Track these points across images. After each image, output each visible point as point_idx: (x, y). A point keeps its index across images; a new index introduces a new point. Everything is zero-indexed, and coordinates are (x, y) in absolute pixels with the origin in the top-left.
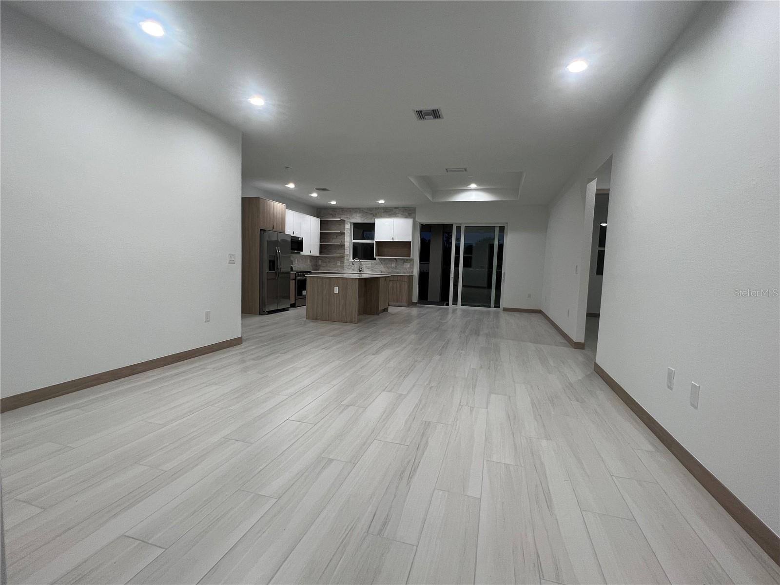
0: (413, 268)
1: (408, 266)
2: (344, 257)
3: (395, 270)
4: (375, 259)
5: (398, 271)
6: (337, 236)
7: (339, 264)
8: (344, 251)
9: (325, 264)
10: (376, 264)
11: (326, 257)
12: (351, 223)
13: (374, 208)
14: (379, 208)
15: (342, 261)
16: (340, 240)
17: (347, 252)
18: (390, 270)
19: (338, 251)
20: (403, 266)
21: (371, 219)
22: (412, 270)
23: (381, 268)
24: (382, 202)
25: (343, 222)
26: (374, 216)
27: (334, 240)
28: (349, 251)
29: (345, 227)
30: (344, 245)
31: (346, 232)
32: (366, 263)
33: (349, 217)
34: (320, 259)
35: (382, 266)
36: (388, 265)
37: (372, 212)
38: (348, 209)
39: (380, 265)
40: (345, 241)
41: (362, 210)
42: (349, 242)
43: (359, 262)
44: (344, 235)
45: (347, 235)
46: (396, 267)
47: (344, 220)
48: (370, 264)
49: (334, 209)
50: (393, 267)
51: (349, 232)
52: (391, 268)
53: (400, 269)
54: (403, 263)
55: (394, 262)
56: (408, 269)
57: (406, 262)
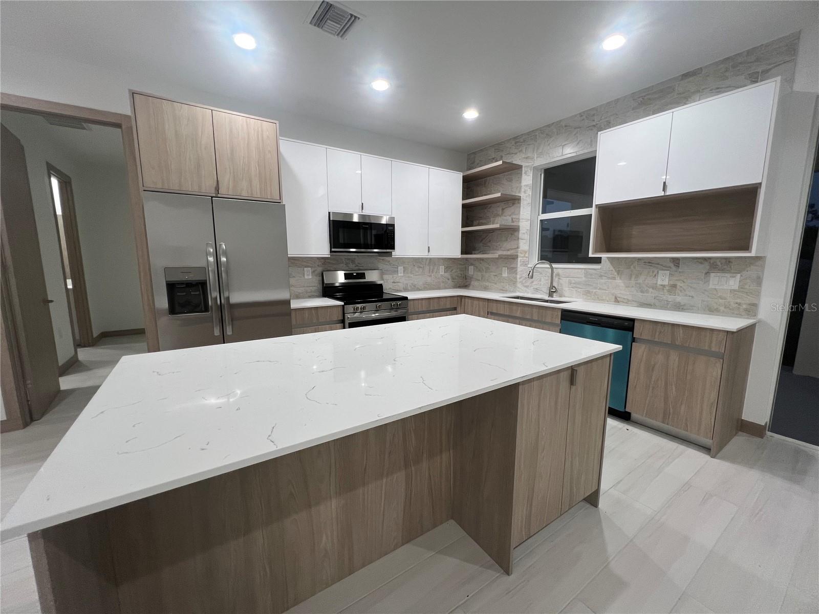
0: (758, 294)
2: (517, 257)
3: (670, 298)
4: (598, 261)
5: (679, 299)
6: (502, 210)
7: (505, 274)
8: (518, 243)
9: (479, 274)
10: (601, 276)
11: (482, 259)
12: (535, 169)
15: (513, 268)
16: (510, 219)
17: (523, 245)
20: (706, 280)
22: (750, 300)
23: (617, 286)
25: (513, 170)
28: (529, 240)
29: (521, 181)
30: (517, 229)
31: (522, 195)
32: (568, 271)
33: (529, 155)
34: (472, 264)
35: (619, 281)
36: (640, 281)
37: (596, 120)
38: (529, 134)
39: (614, 278)
40: (519, 219)
41: (564, 125)
42: (530, 218)
43: (550, 270)
44: (519, 203)
45: (525, 203)
46: (674, 286)
47: (520, 167)
48: (583, 277)
49: (499, 144)
50: (664, 286)
51: (529, 195)
52: (651, 290)
53: (688, 294)
54: (707, 273)
55: (666, 269)
56: (729, 296)
57: (723, 270)
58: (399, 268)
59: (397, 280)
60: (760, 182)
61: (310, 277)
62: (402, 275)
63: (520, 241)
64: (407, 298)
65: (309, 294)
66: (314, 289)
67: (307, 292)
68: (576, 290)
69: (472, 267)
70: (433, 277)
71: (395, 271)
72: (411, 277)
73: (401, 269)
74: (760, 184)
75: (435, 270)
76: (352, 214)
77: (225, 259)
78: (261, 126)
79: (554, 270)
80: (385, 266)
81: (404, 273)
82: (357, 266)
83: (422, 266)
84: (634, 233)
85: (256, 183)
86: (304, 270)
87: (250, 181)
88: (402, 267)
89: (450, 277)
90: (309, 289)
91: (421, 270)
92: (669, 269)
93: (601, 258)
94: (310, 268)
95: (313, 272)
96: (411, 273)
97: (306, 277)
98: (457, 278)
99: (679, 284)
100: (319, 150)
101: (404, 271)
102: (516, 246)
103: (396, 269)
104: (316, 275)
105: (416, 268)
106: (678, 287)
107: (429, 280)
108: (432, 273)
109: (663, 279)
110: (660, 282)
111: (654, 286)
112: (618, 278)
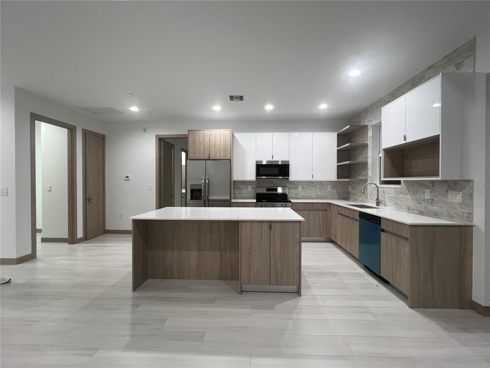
0: (472, 207)
2: (367, 180)
3: (432, 208)
4: (399, 183)
5: (436, 209)
10: (401, 193)
12: (374, 126)
15: (366, 187)
17: (370, 173)
18: (422, 207)
22: (469, 210)
23: (408, 199)
29: (368, 135)
30: (367, 163)
31: (369, 142)
33: (370, 119)
35: (408, 196)
36: (418, 196)
37: (395, 96)
38: (370, 107)
39: (407, 194)
40: (368, 157)
41: (383, 101)
42: (371, 156)
43: (376, 188)
44: (368, 147)
45: (370, 147)
46: (433, 200)
47: (367, 126)
48: (393, 193)
49: (359, 113)
50: (428, 199)
51: (371, 142)
52: (423, 203)
53: (440, 205)
54: (447, 191)
55: (428, 188)
56: (458, 207)
57: (454, 189)
58: (299, 186)
59: (298, 193)
60: (439, 134)
61: (251, 190)
62: (301, 190)
63: (368, 170)
64: (291, 201)
65: (250, 197)
66: (252, 195)
67: (249, 196)
68: (392, 202)
69: (350, 186)
70: (322, 192)
71: (296, 188)
72: (307, 192)
73: (300, 187)
74: (439, 135)
75: (324, 188)
76: (262, 161)
77: (208, 181)
78: (225, 132)
79: (379, 188)
80: (290, 185)
81: (302, 189)
82: (275, 185)
83: (314, 185)
84: (413, 165)
85: (222, 153)
86: (248, 186)
87: (220, 153)
88: (301, 186)
89: (335, 192)
90: (250, 195)
91: (314, 188)
92: (429, 188)
93: (400, 181)
94: (250, 186)
95: (252, 188)
96: (307, 189)
97: (249, 190)
98: (341, 193)
99: (435, 199)
100: (253, 135)
101: (302, 188)
102: (367, 174)
103: (297, 187)
104: (254, 189)
105: (310, 186)
106: (435, 201)
107: (320, 193)
108: (322, 190)
109: (427, 195)
110: (426, 198)
111: (424, 200)
112: (408, 194)
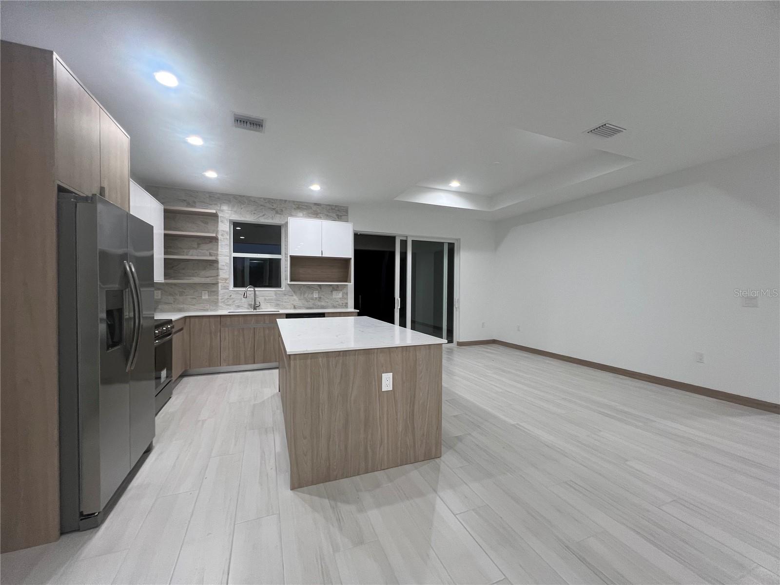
0: (347, 299)
1: (340, 295)
2: (218, 283)
3: (319, 303)
4: (282, 286)
5: (323, 304)
6: (199, 244)
7: (205, 297)
8: (218, 272)
9: (170, 297)
10: (285, 295)
11: (175, 285)
12: (230, 221)
13: (277, 200)
14: (286, 201)
15: (213, 291)
16: (207, 253)
17: (224, 275)
18: (311, 304)
19: (203, 273)
20: (332, 294)
21: (272, 218)
22: (346, 301)
23: (294, 300)
24: (316, 188)
25: (214, 217)
26: (277, 213)
27: (191, 251)
28: (226, 271)
29: (217, 227)
30: (216, 262)
31: (220, 237)
32: (265, 293)
33: (224, 210)
34: (159, 289)
35: (295, 297)
36: (306, 296)
38: (223, 194)
39: (292, 296)
40: (217, 254)
42: (228, 255)
43: (253, 292)
44: (217, 242)
45: (223, 243)
46: (320, 298)
47: (217, 216)
49: (191, 191)
50: (316, 298)
51: (226, 238)
52: (311, 301)
53: (327, 301)
54: (332, 291)
55: (317, 289)
56: (339, 300)
57: (336, 290)
63: (220, 271)
68: (271, 304)
74: (351, 258)
79: (257, 292)
84: (301, 272)
85: (119, 197)
87: (117, 195)
99: (322, 296)
102: (216, 275)
106: (322, 298)
110: (315, 296)
111: (312, 299)
112: (294, 295)
